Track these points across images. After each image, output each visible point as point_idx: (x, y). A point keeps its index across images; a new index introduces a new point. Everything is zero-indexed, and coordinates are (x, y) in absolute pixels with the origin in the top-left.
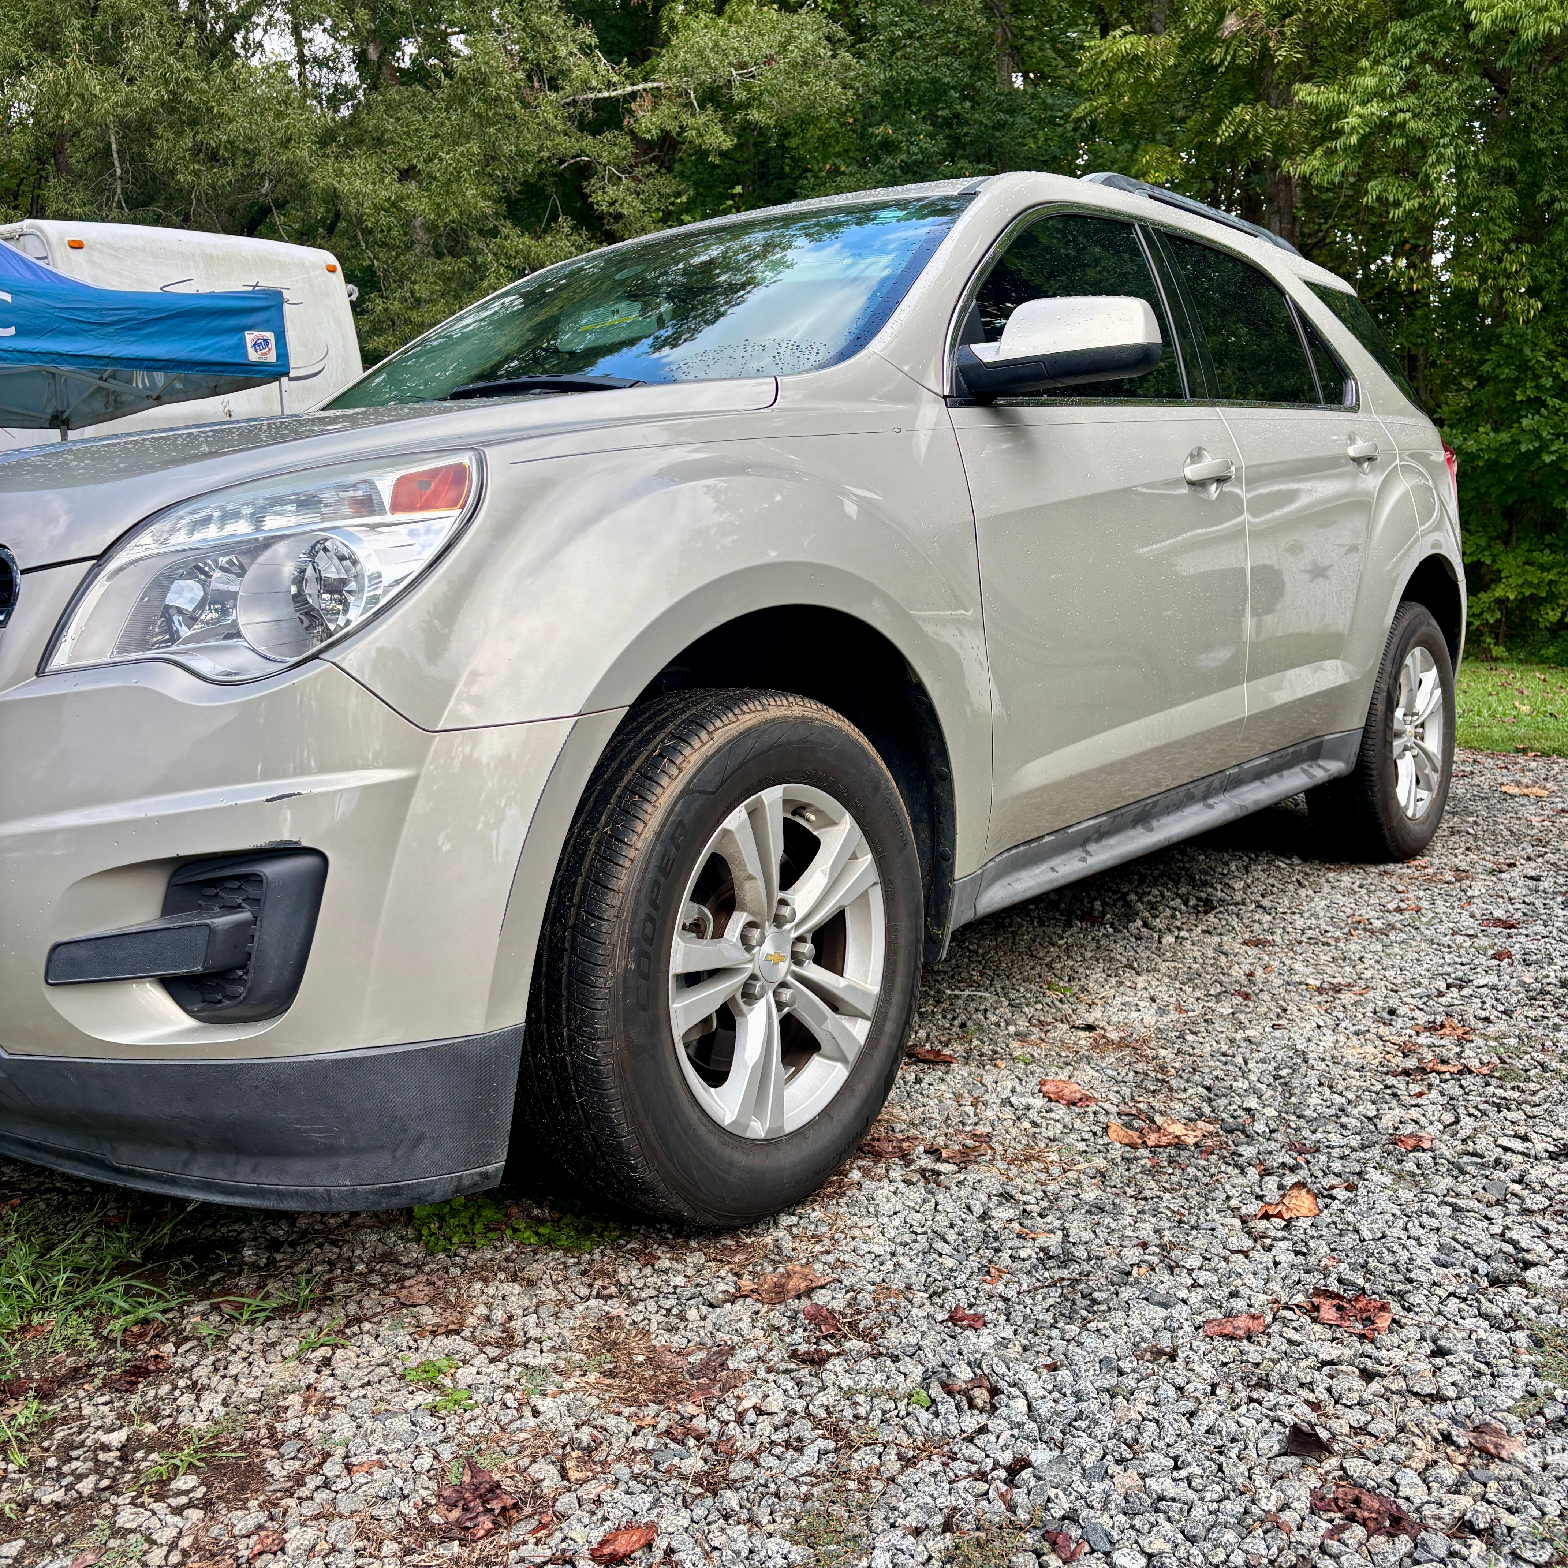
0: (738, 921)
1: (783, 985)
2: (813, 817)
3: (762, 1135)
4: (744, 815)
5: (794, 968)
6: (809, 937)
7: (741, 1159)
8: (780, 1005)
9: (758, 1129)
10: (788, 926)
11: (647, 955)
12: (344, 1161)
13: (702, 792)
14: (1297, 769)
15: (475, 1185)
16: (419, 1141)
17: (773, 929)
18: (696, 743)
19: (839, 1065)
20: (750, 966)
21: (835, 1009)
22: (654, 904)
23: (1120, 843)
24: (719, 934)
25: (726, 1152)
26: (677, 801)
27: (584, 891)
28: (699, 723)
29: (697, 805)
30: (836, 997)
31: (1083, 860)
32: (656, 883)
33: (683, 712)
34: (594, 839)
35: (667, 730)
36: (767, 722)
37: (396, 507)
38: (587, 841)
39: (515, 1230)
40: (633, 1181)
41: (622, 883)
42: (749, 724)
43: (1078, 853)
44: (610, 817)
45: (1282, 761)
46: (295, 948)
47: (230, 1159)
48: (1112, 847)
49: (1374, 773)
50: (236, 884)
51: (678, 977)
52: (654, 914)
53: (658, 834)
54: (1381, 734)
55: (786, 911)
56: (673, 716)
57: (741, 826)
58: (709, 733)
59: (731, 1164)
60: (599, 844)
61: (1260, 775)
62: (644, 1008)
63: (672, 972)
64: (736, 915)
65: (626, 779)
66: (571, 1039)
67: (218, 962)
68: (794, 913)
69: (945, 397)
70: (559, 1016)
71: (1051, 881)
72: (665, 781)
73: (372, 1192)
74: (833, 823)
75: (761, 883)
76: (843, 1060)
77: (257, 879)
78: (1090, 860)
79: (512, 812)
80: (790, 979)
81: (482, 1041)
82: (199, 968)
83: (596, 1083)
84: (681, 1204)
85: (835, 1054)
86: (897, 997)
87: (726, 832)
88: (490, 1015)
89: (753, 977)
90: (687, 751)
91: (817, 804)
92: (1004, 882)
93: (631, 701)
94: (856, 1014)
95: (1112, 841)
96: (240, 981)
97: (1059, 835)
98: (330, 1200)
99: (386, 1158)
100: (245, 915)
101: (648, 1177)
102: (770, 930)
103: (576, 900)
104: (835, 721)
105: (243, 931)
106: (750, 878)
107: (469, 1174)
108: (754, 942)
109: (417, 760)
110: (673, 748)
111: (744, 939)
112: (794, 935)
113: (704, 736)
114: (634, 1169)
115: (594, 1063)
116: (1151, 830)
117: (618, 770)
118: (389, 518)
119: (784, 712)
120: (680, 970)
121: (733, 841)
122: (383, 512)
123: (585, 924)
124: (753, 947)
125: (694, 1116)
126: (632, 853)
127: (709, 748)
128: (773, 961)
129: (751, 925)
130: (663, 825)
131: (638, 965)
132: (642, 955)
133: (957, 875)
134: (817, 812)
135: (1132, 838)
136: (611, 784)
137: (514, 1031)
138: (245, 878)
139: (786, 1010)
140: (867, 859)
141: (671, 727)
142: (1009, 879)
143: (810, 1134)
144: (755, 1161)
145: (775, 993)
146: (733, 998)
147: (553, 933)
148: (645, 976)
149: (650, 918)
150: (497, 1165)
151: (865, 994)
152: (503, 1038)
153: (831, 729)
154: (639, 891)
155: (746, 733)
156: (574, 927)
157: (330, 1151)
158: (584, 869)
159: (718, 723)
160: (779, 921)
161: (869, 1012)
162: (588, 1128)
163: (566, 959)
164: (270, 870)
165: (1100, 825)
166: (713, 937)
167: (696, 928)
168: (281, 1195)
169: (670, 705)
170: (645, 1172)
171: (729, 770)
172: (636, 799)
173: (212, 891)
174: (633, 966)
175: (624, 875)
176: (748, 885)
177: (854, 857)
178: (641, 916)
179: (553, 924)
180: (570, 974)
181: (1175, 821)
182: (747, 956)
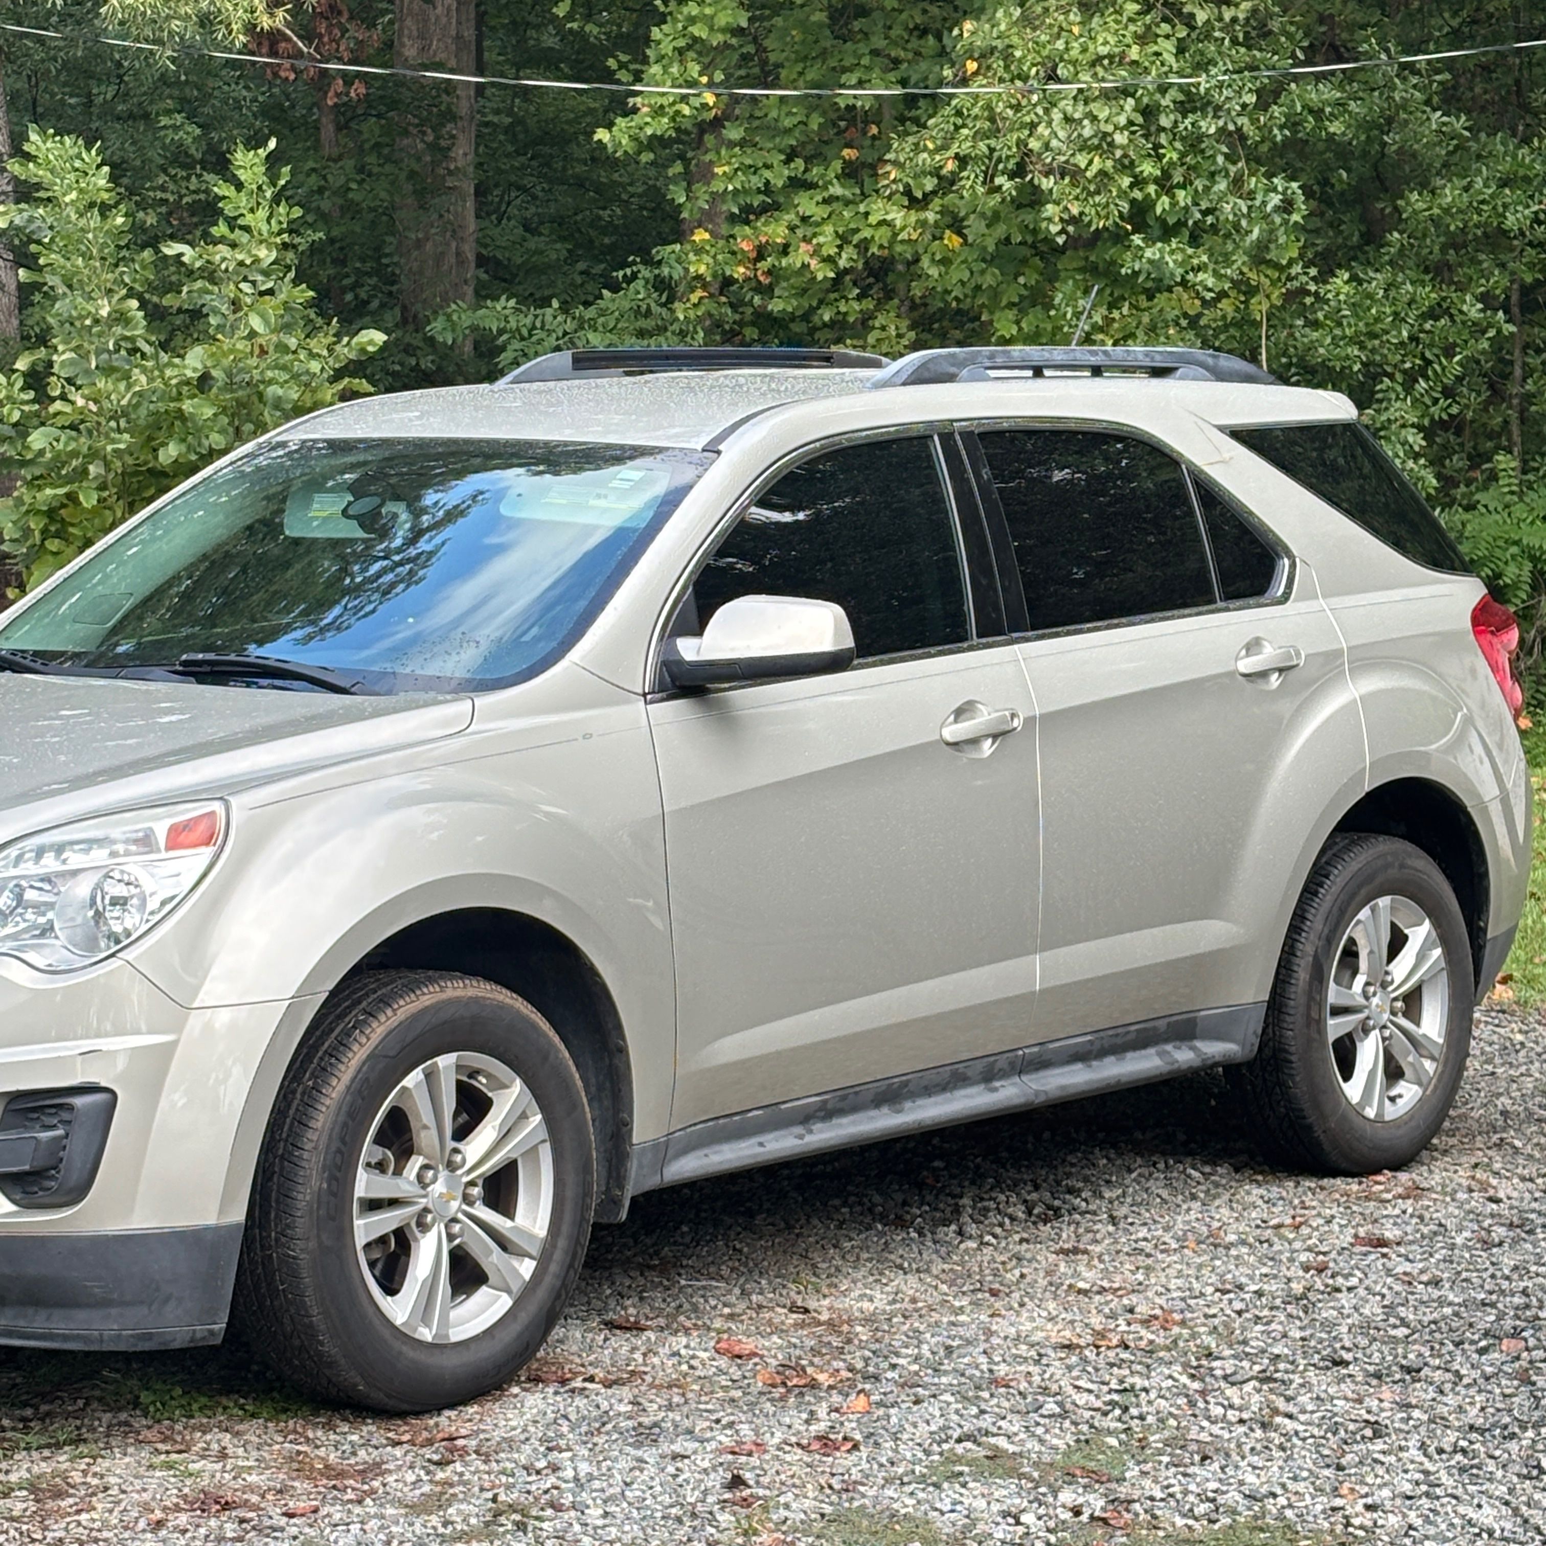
0: (416, 1163)
1: (454, 1220)
2: (484, 1081)
3: (430, 1339)
4: (422, 1076)
5: (464, 1207)
6: (480, 1182)
7: (409, 1352)
8: (451, 1237)
9: (426, 1334)
10: (459, 1172)
11: (337, 1180)
12: (114, 1311)
13: (386, 1057)
14: (1152, 1051)
15: (204, 1338)
16: (167, 1300)
17: (446, 1172)
18: (383, 1018)
19: (505, 1296)
20: (424, 1200)
21: (504, 1248)
22: (343, 1141)
23: (854, 1123)
24: (398, 1172)
25: (397, 1345)
26: (364, 1063)
27: (290, 1129)
28: (385, 1002)
29: (381, 1066)
30: (502, 1235)
31: (801, 1137)
32: (345, 1124)
33: (375, 991)
34: (300, 1090)
35: (361, 1007)
36: (443, 1001)
37: (169, 848)
38: (294, 1092)
39: (225, 1408)
40: (320, 1354)
41: (319, 1125)
42: (427, 1003)
43: (799, 1130)
44: (312, 1074)
45: (1119, 1041)
46: (92, 1157)
47: (30, 1311)
48: (841, 1125)
49: (1293, 1058)
50: (53, 1111)
51: (361, 1200)
52: (343, 1148)
53: (348, 1088)
54: (1302, 1010)
55: (458, 1158)
56: (367, 995)
57: (417, 1085)
58: (394, 1011)
59: (400, 1353)
60: (303, 1093)
61: (1081, 1056)
62: (333, 1219)
63: (356, 1195)
64: (414, 1157)
65: (326, 1045)
66: (277, 1240)
67: (39, 1164)
68: (464, 1161)
69: (645, 695)
70: (269, 1221)
71: (755, 1155)
72: (355, 1047)
73: (132, 1336)
74: (505, 1087)
75: (434, 1132)
76: (509, 1291)
77: (70, 1108)
78: (808, 1138)
79: (237, 1071)
80: (460, 1216)
81: (216, 1229)
82: (27, 1167)
83: (295, 1274)
84: (358, 1379)
85: (501, 1285)
86: (562, 1243)
87: (404, 1088)
88: (221, 1212)
89: (426, 1210)
90: (375, 1025)
91: (490, 1070)
92: (700, 1153)
93: (331, 987)
94: (523, 1254)
95: (844, 1120)
96: (52, 1178)
97: (768, 1110)
98: (102, 1341)
99: (144, 1310)
100: (60, 1132)
101: (333, 1352)
102: (443, 1174)
103: (284, 1135)
104: (508, 1001)
105: (58, 1144)
106: (425, 1127)
107: (200, 1329)
108: (427, 1181)
109: (178, 1028)
110: (365, 1021)
111: (420, 1178)
112: (465, 1179)
113: (389, 1012)
114: (321, 1343)
115: (294, 1258)
116: (899, 1112)
117: (321, 1037)
118: (164, 855)
119: (459, 993)
120: (362, 1194)
121: (411, 1096)
122: (159, 851)
123: (291, 1154)
124: (428, 1185)
125: (371, 1310)
126: (328, 1102)
127: (394, 1021)
128: (445, 1199)
129: (426, 1167)
130: (353, 1080)
131: (329, 1185)
132: (332, 1179)
133: (635, 1141)
134: (488, 1076)
135: (872, 1118)
136: (315, 1047)
137: (238, 1225)
138: (60, 1106)
139: (457, 1242)
140: (537, 1119)
141: (364, 1004)
142: (706, 1151)
143: (473, 1346)
144: (421, 1357)
145: (446, 1226)
146: (408, 1224)
147: (266, 1161)
148: (335, 1195)
149: (339, 1151)
150: (220, 1326)
151: (531, 1237)
152: (230, 1228)
153: (502, 1006)
154: (332, 1129)
155: (425, 1011)
156: (282, 1157)
157: (104, 1303)
158: (291, 1112)
159: (402, 1003)
160: (451, 1166)
161: (534, 1253)
162: (287, 1310)
163: (275, 1179)
164: (79, 1101)
165: (825, 1102)
166: (394, 1174)
167: (381, 1167)
168: (65, 1338)
169: (366, 985)
170: (329, 1347)
171: (408, 1040)
172: (333, 1060)
173: (36, 1115)
174: (325, 1186)
175: (321, 1117)
176: (423, 1134)
177: (524, 1116)
178: (333, 1149)
179: (267, 1154)
180: (278, 1191)
181: (936, 1104)
182: (423, 1192)
